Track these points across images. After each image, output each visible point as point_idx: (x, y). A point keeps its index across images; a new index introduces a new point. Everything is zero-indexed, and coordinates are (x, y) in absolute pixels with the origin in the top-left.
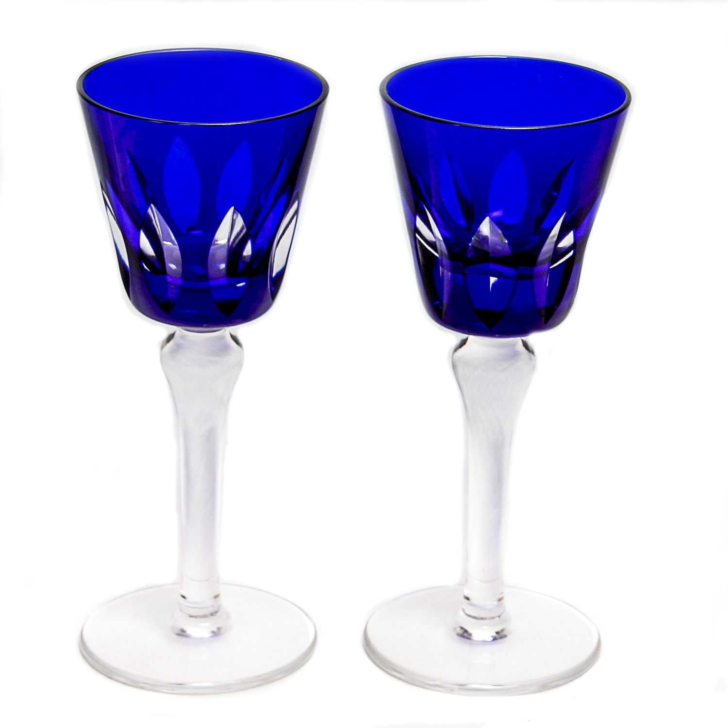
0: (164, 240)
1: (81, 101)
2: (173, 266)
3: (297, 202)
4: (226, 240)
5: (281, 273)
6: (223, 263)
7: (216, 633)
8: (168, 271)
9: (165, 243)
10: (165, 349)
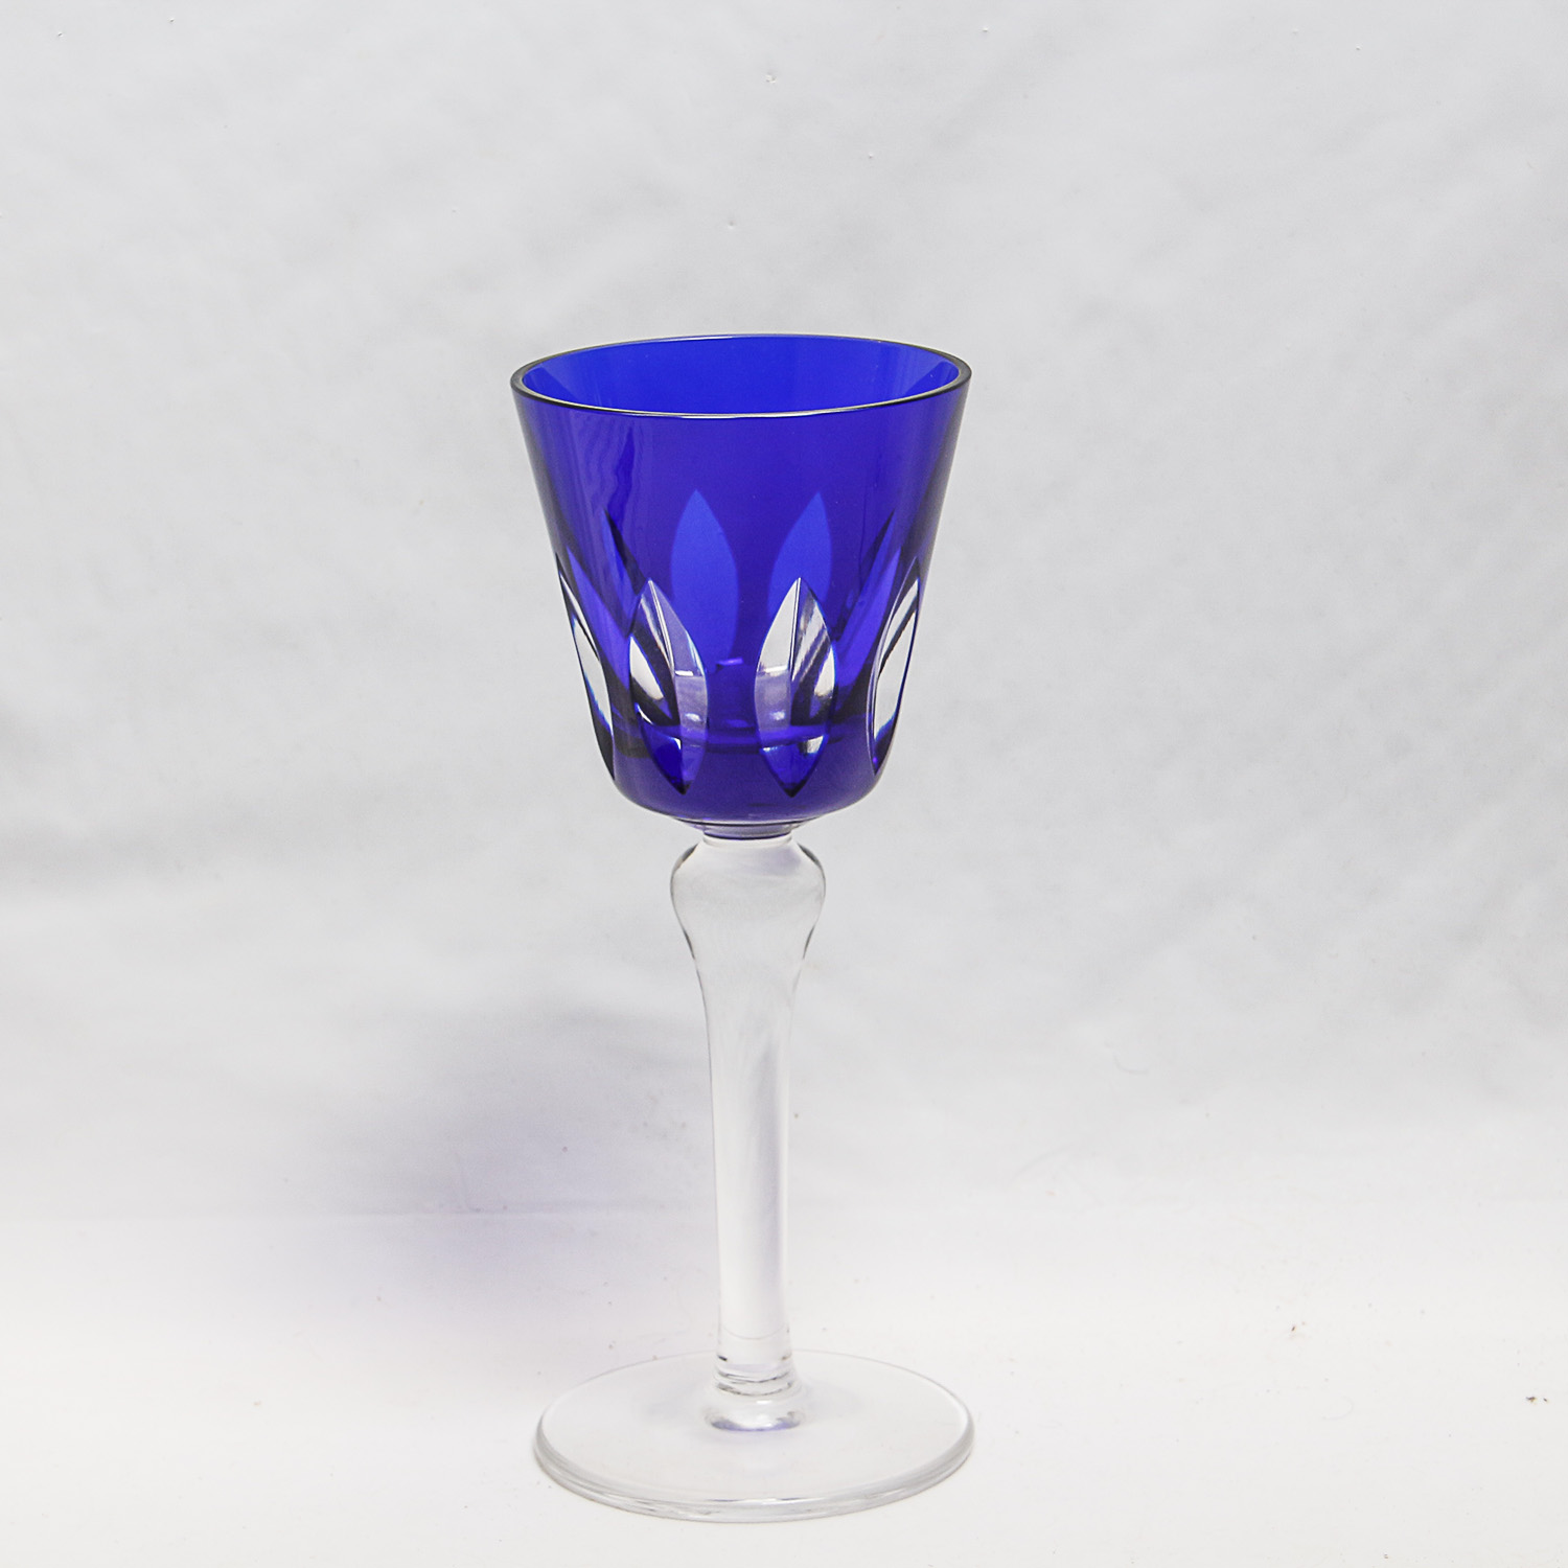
0: (676, 669)
1: (515, 397)
2: (695, 717)
3: (916, 583)
4: (785, 667)
5: (890, 729)
6: (780, 710)
7: (786, 1424)
8: (683, 725)
9: (679, 673)
10: (678, 872)
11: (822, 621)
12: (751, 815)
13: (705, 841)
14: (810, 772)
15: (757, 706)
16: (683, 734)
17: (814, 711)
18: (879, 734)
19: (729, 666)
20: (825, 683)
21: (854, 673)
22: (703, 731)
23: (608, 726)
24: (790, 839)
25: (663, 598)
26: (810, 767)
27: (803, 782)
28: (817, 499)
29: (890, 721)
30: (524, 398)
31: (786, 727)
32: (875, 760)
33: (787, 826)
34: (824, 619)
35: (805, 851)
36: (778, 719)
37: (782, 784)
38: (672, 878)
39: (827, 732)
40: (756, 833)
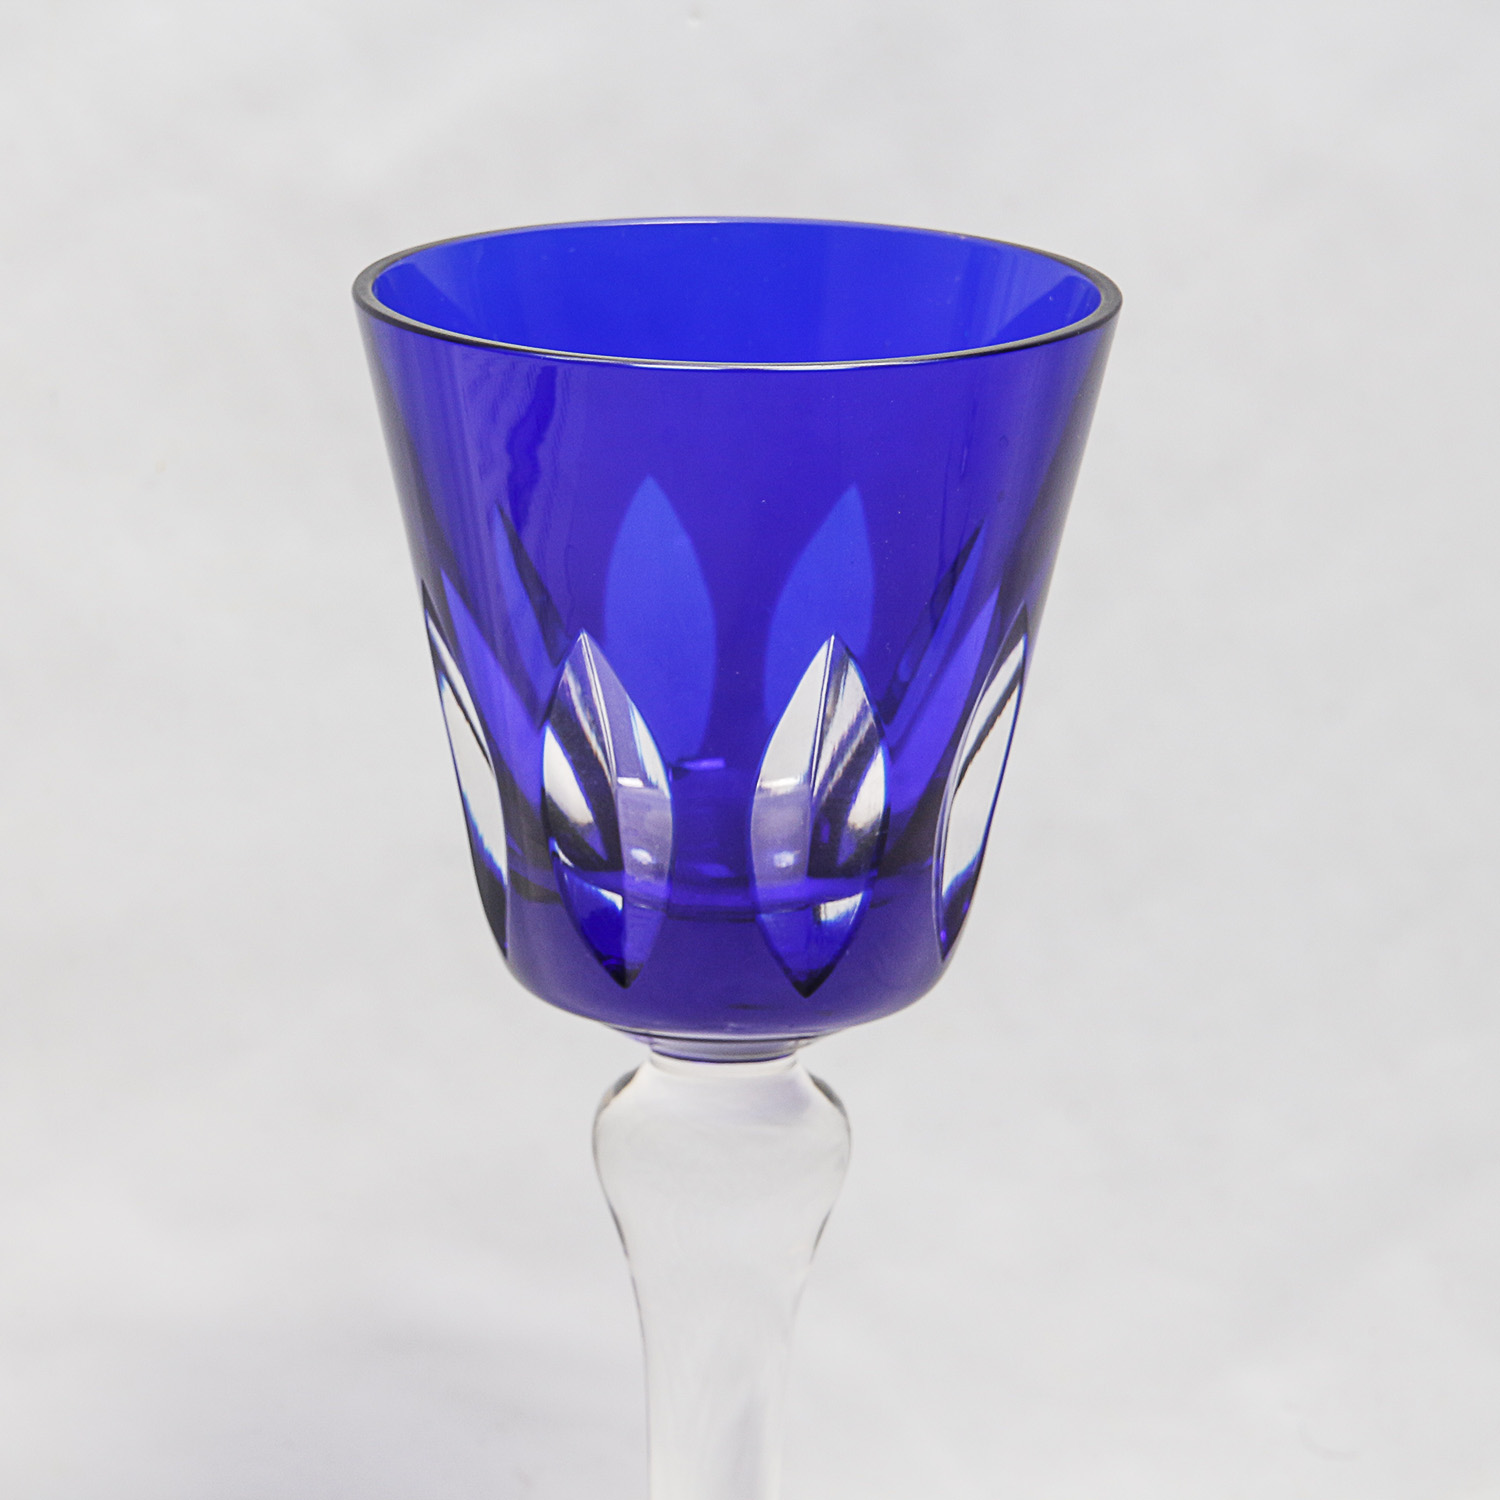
1: (361, 320)
3: (1021, 644)
5: (968, 882)
8: (628, 871)
9: (623, 781)
10: (608, 1112)
11: (862, 694)
12: (732, 1025)
13: (653, 1062)
14: (839, 955)
15: (754, 843)
16: (629, 890)
17: (846, 853)
18: (951, 888)
19: (706, 771)
20: (869, 804)
21: (915, 792)
22: (663, 884)
23: (499, 872)
24: (794, 1064)
25: (601, 658)
26: (839, 948)
27: (828, 970)
28: (852, 498)
29: (971, 867)
30: (377, 321)
31: (800, 879)
32: (942, 934)
33: (792, 1043)
34: (866, 689)
35: (820, 1085)
36: (784, 865)
37: (787, 971)
38: (596, 1124)
39: (869, 886)
40: (740, 1054)
